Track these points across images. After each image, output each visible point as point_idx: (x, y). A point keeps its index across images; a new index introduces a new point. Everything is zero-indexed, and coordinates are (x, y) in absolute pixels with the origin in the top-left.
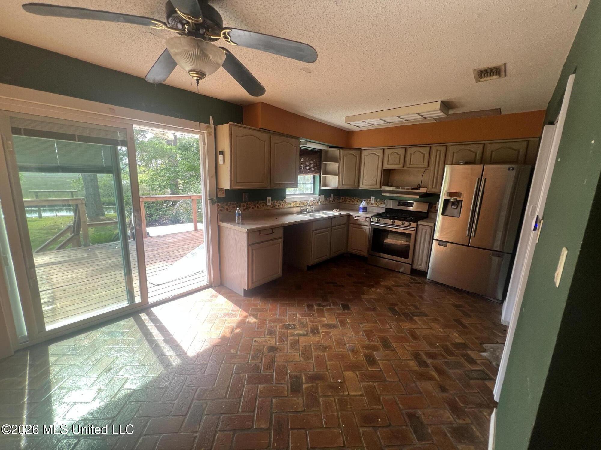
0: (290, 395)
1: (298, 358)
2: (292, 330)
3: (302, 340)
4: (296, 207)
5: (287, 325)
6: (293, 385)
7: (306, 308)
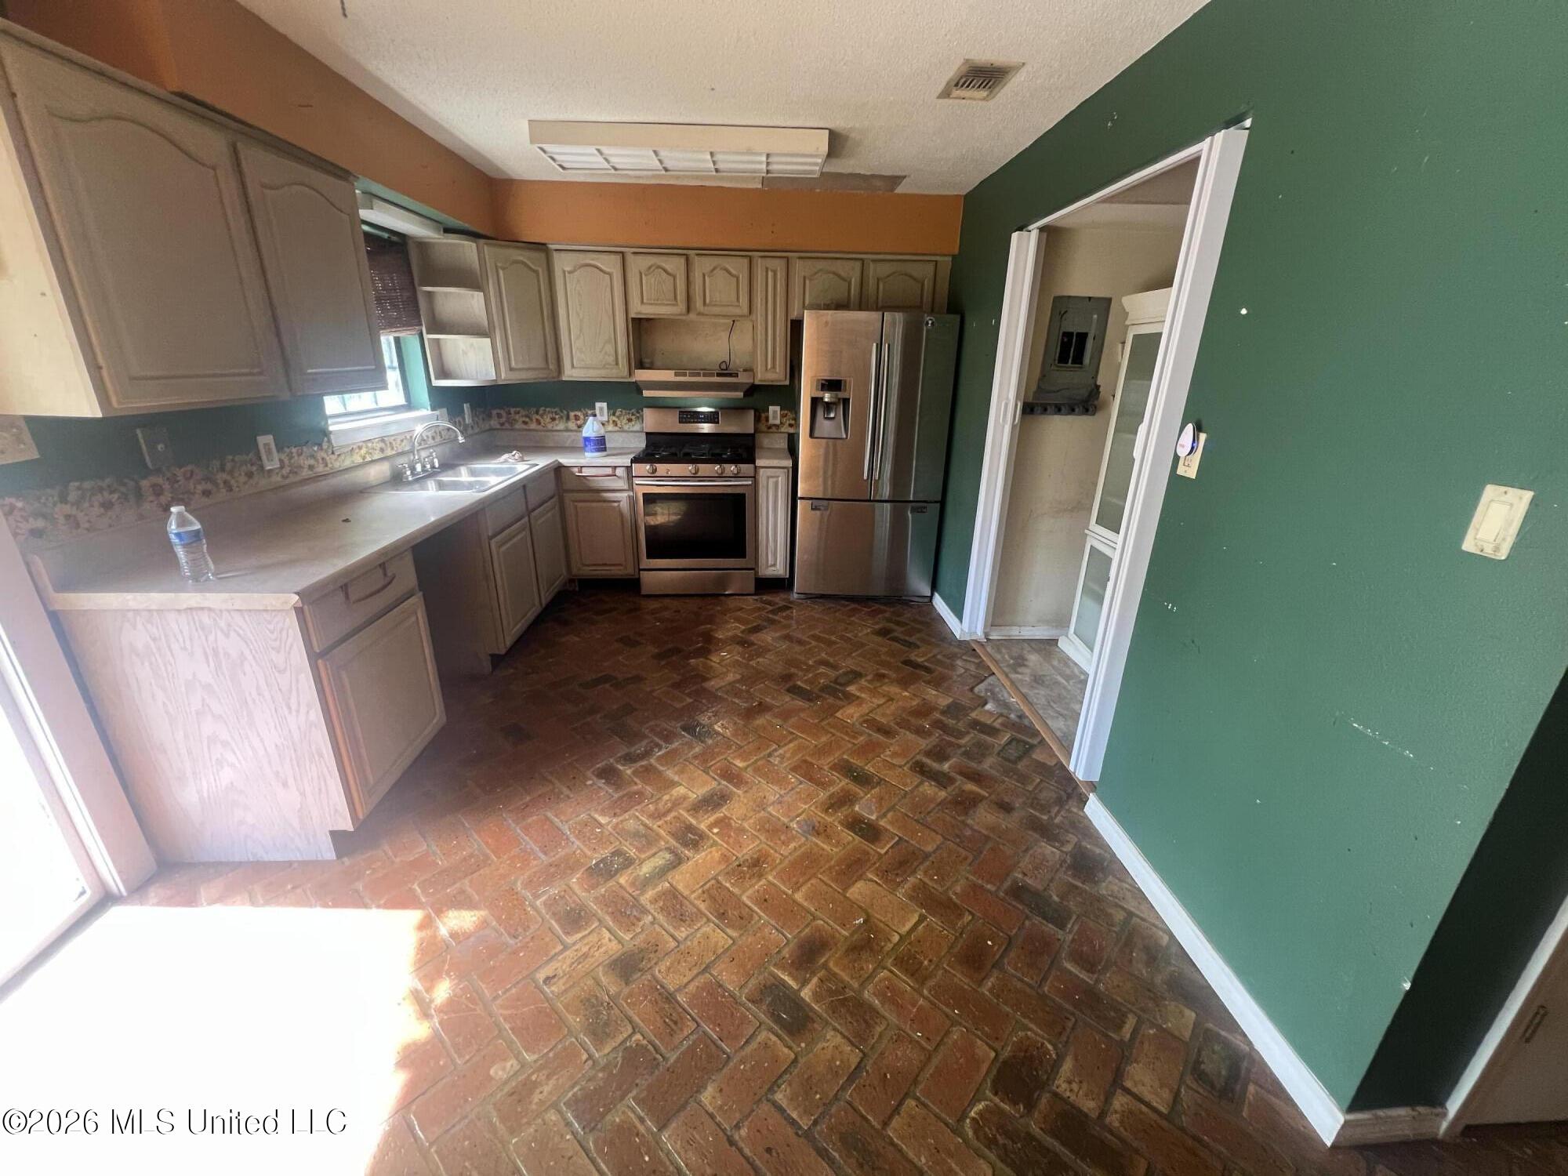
0: (799, 1046)
1: (721, 938)
2: (630, 871)
3: (681, 879)
4: (373, 461)
5: (597, 864)
6: (779, 1015)
7: (602, 785)
